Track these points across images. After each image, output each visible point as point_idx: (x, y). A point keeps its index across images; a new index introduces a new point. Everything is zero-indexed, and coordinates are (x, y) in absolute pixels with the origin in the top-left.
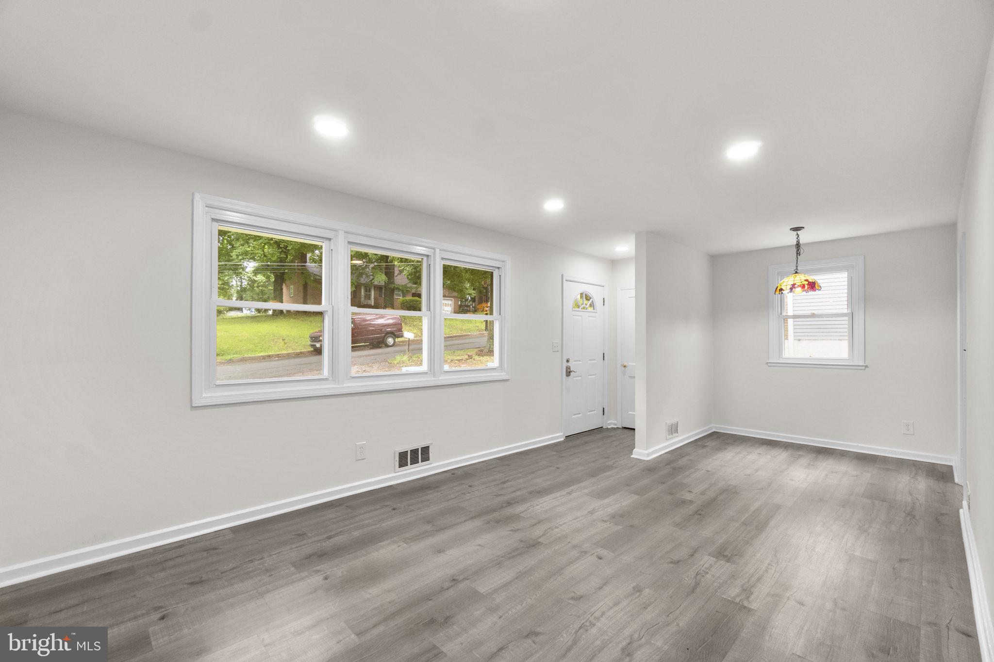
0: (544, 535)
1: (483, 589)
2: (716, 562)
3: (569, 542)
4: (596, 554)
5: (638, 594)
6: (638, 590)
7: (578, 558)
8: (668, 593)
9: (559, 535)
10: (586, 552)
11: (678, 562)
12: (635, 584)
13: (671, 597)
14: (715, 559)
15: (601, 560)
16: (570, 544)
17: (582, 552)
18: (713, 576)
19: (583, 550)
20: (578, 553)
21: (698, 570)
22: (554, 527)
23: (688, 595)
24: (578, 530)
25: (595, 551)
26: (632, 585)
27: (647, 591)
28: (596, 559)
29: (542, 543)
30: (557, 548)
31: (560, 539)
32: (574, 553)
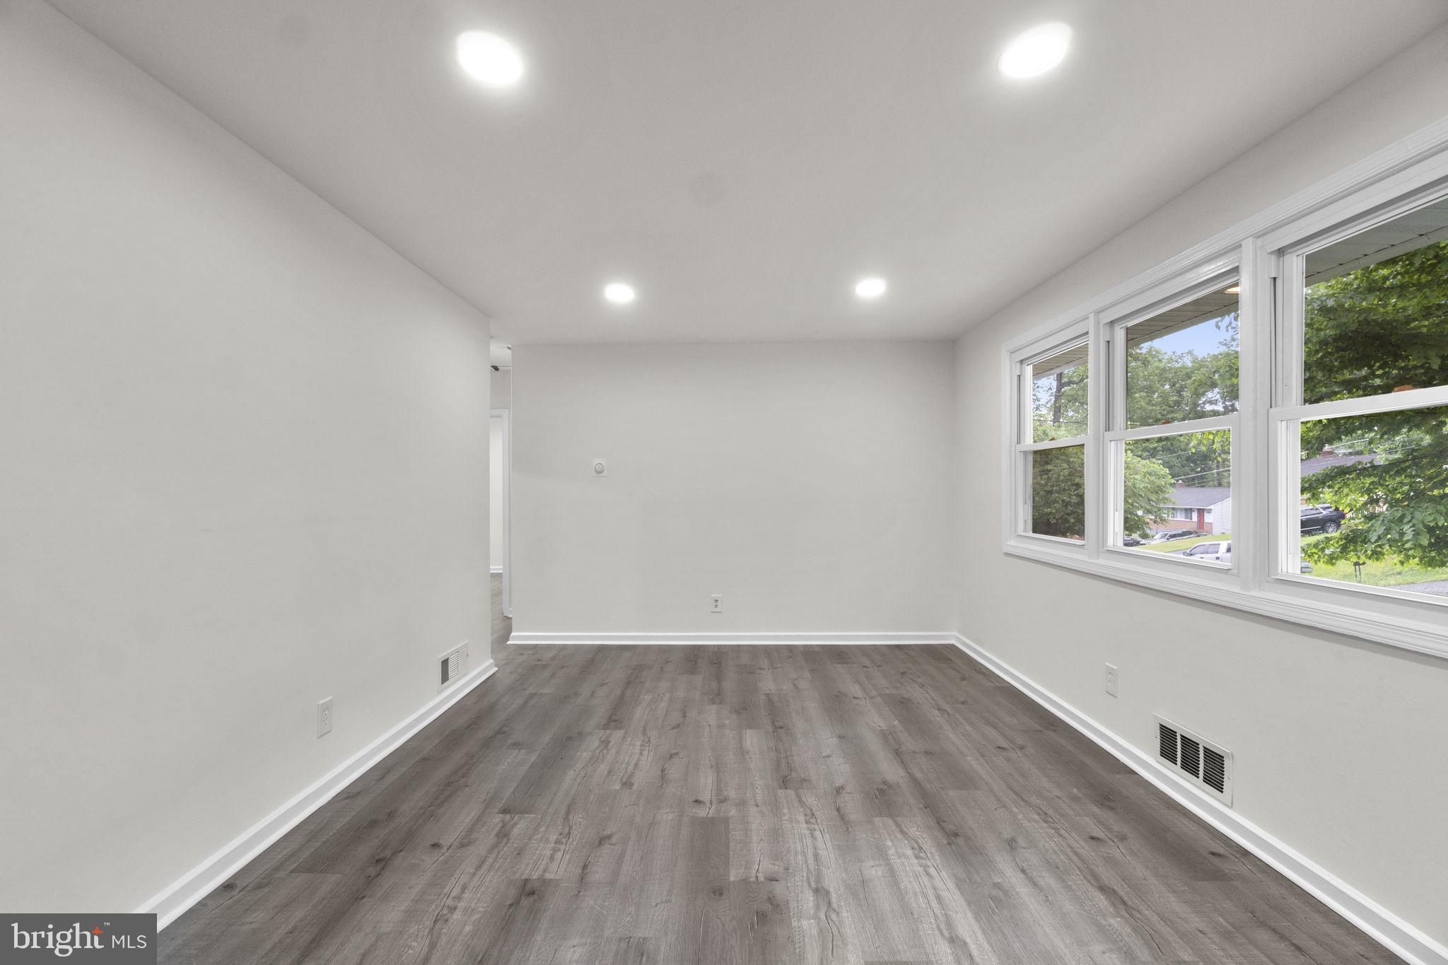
2: (545, 871)
6: (627, 784)
8: (595, 794)
11: (600, 843)
13: (590, 790)
14: (548, 876)
18: (547, 841)
21: (570, 840)
23: (573, 801)
27: (617, 786)
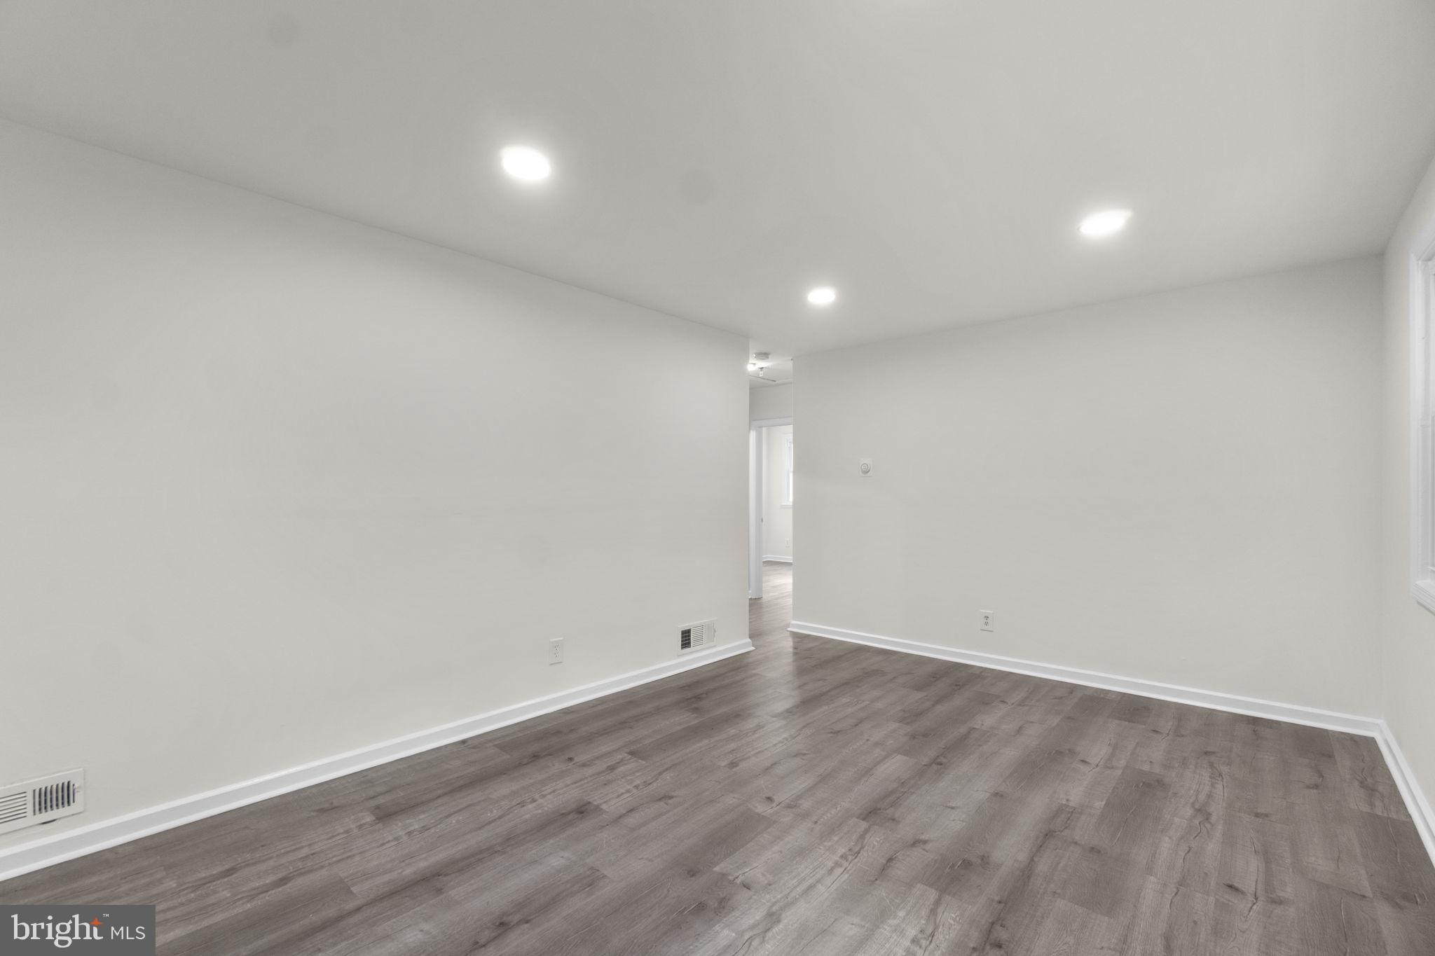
0: (862, 837)
1: (900, 758)
3: (816, 822)
4: (774, 805)
5: (734, 761)
7: (800, 797)
9: (836, 838)
10: (789, 806)
12: (734, 769)
15: (768, 796)
16: (814, 819)
17: (795, 806)
19: (794, 810)
20: (801, 804)
22: (850, 858)
24: (801, 853)
25: (775, 809)
26: (738, 768)
28: (774, 797)
29: (858, 818)
30: (833, 811)
31: (831, 830)
32: (806, 804)
